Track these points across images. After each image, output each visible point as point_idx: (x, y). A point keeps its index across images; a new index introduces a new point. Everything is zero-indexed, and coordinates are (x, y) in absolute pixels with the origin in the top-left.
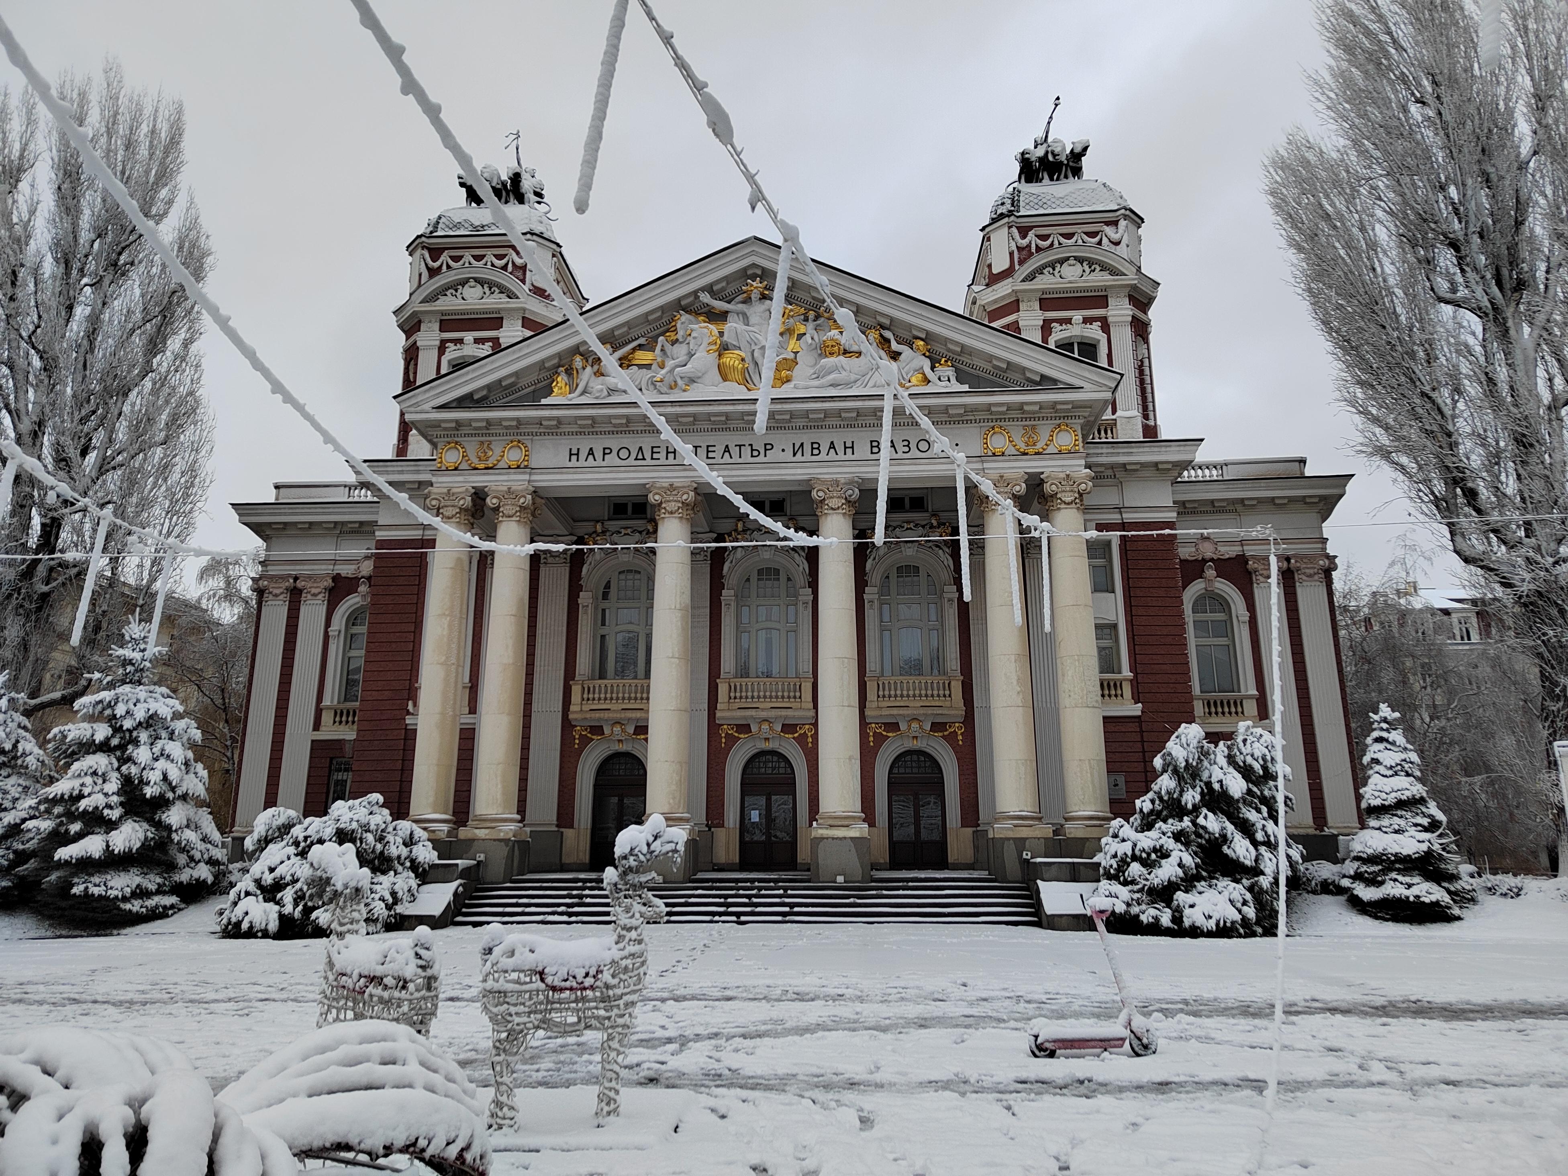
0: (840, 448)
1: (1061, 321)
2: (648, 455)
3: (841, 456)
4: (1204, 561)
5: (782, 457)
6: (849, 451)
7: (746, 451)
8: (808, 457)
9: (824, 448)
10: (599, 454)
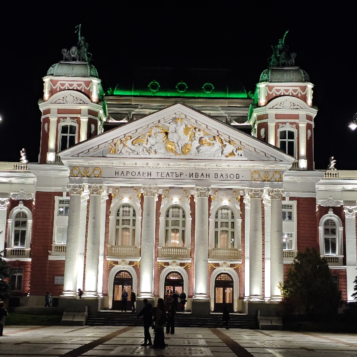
0: (205, 175)
1: (282, 123)
2: (141, 174)
3: (205, 178)
4: (329, 207)
5: (185, 177)
6: (208, 176)
7: (174, 175)
8: (194, 178)
9: (200, 175)
10: (125, 173)
